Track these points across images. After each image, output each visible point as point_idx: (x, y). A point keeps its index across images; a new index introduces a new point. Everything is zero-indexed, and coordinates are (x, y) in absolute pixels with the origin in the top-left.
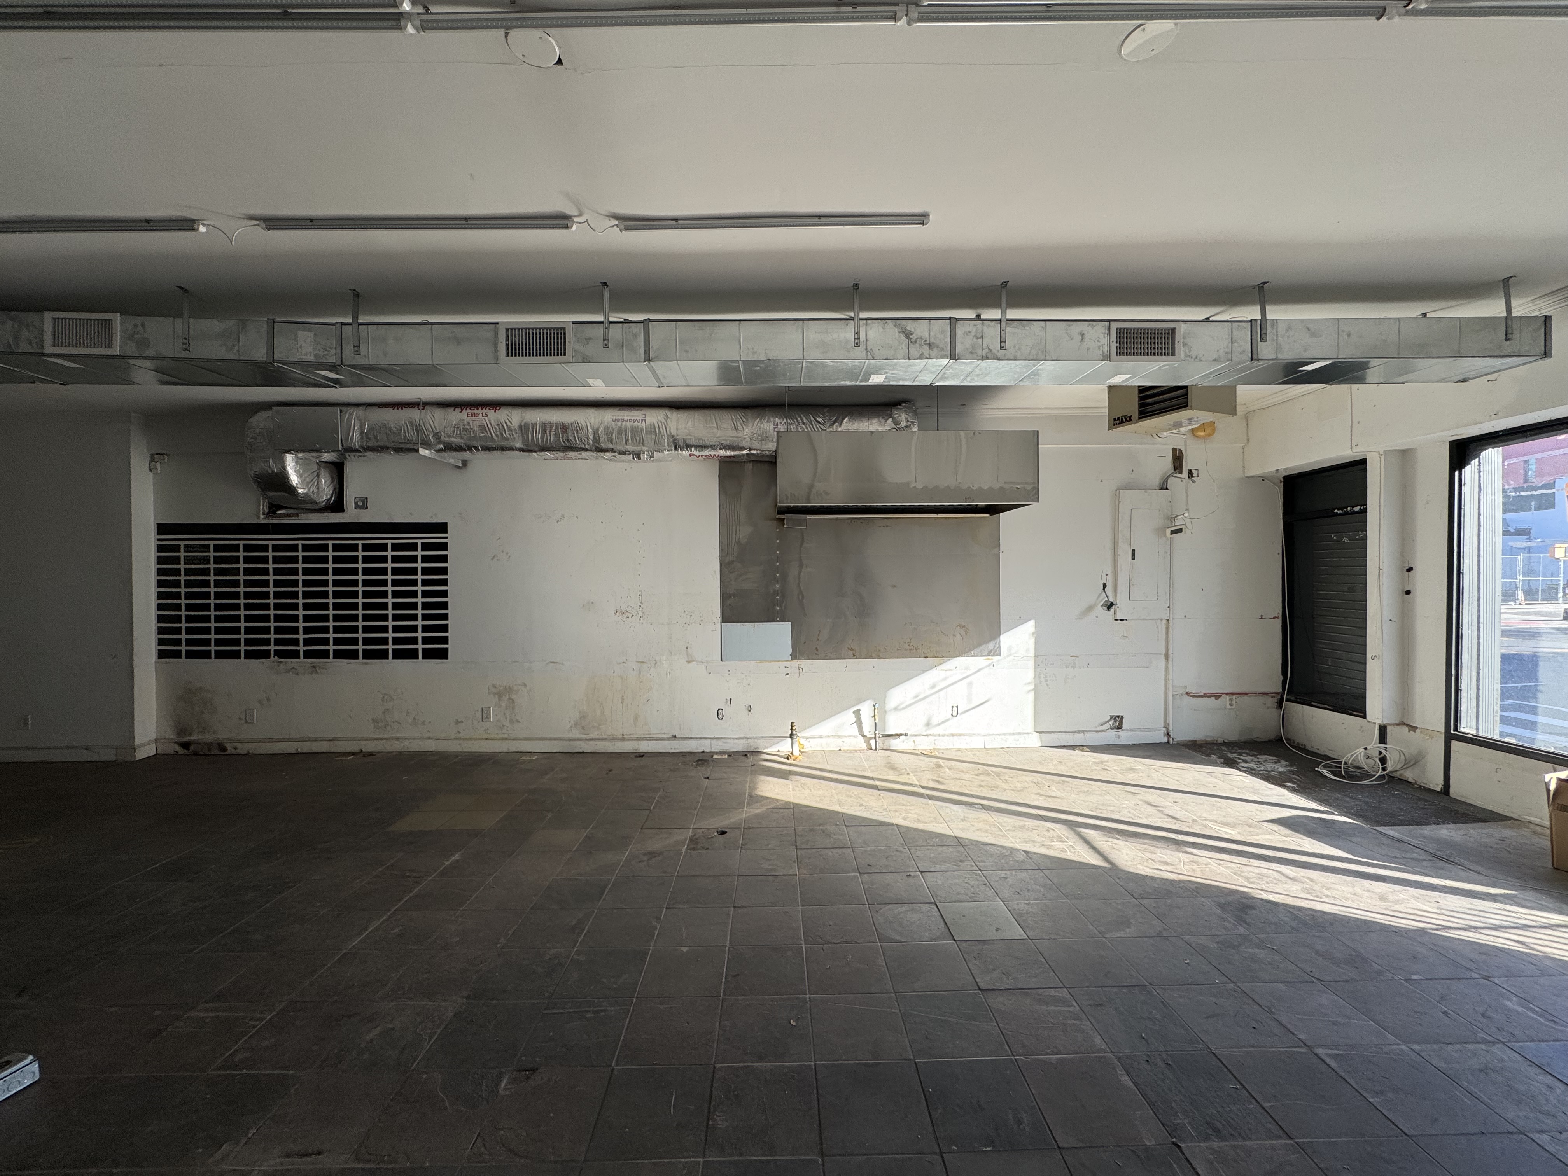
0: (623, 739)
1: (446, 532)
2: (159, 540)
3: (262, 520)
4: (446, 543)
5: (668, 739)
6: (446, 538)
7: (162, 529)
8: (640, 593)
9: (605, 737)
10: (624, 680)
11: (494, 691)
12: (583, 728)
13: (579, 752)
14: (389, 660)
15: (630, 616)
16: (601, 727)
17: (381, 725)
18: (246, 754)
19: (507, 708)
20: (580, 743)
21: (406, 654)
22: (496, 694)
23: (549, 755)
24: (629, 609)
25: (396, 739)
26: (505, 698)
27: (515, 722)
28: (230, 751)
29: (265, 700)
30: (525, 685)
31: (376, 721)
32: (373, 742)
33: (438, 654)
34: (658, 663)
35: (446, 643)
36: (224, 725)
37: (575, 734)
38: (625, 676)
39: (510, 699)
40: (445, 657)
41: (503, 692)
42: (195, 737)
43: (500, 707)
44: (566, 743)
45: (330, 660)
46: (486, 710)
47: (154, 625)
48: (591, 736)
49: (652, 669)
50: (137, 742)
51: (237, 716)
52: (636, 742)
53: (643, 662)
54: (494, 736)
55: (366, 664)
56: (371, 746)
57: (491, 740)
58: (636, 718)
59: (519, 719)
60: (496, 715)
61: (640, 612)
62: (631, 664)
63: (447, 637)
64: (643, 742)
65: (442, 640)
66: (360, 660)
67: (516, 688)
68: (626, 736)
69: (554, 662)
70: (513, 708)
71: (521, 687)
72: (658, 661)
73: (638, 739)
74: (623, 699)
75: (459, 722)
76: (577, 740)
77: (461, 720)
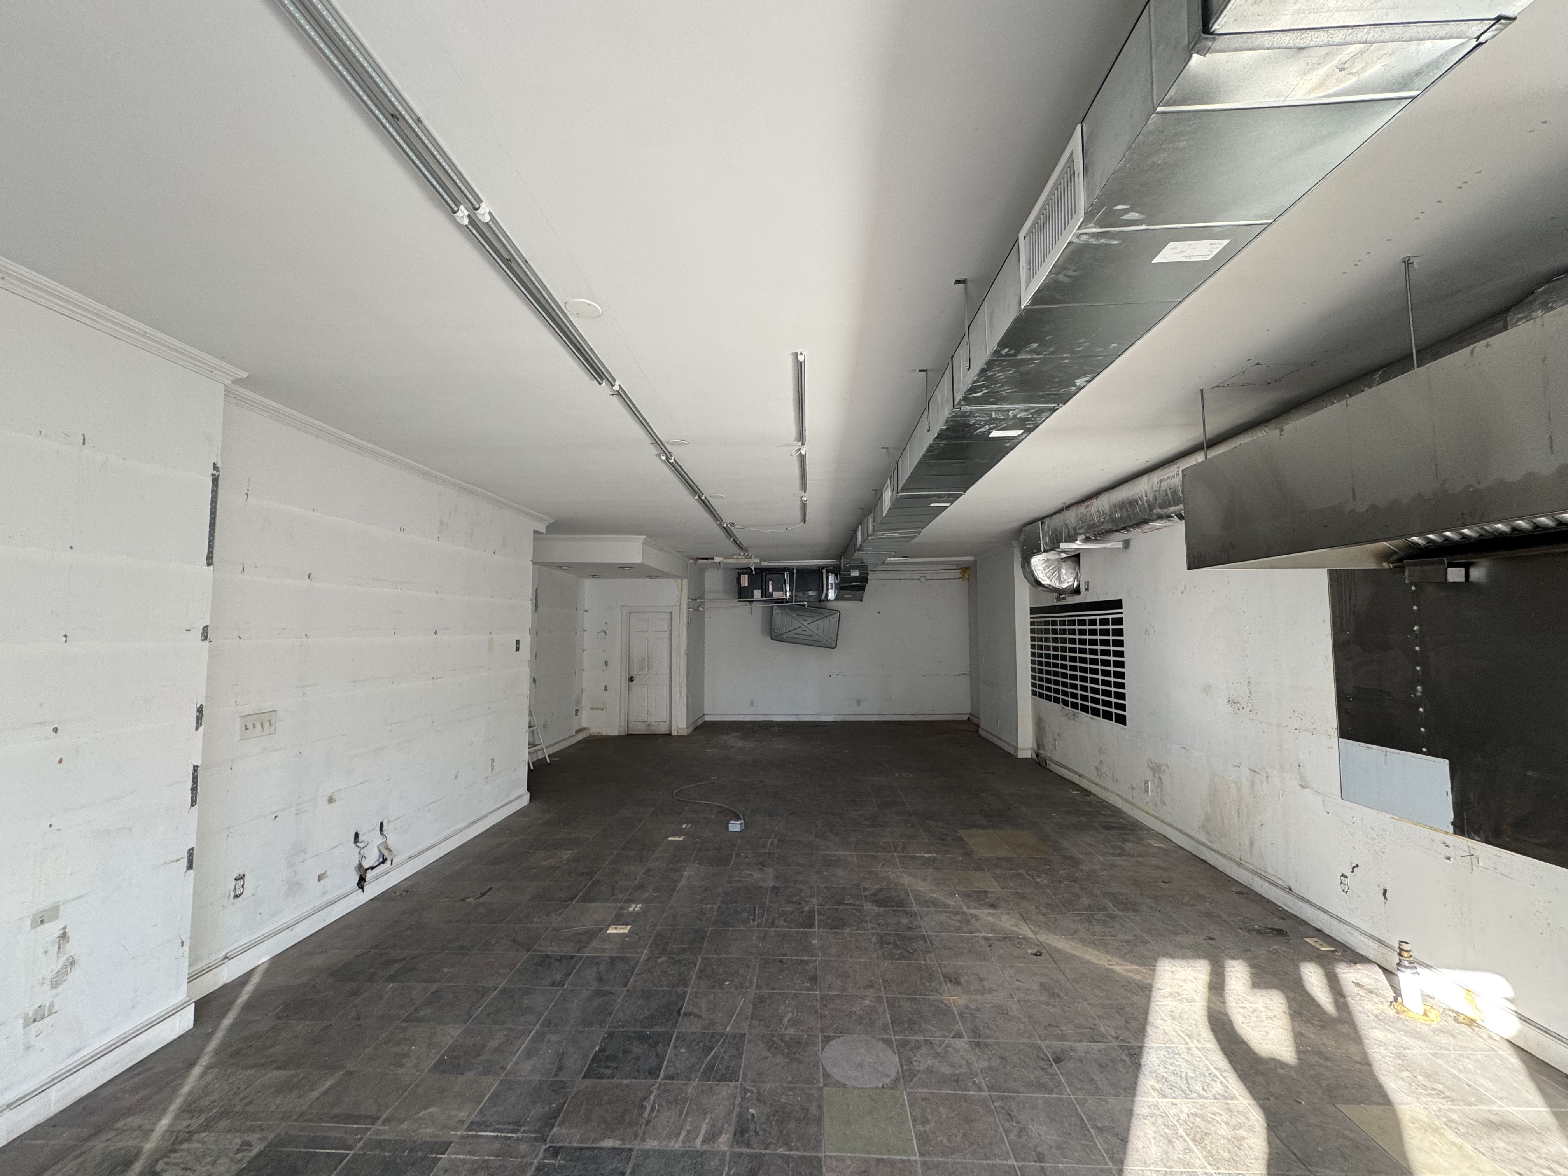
0: (1240, 865)
1: (1121, 608)
2: (1031, 618)
3: (1056, 603)
4: (1122, 618)
5: (1283, 889)
6: (1122, 613)
7: (1033, 611)
8: (1248, 680)
9: (1226, 854)
10: (1239, 789)
11: (1151, 765)
12: (1208, 833)
13: (1203, 860)
14: (1101, 719)
15: (1241, 708)
16: (1223, 839)
17: (1099, 773)
18: (1051, 771)
19: (1158, 786)
20: (1205, 850)
21: (1107, 716)
22: (1152, 769)
23: (1177, 849)
24: (1240, 699)
25: (1105, 788)
26: (1157, 775)
27: (1164, 803)
28: (1048, 766)
29: (1059, 735)
30: (1168, 767)
31: (1097, 769)
32: (1095, 786)
33: (1122, 720)
34: (1270, 778)
35: (1125, 711)
36: (1049, 747)
37: (1202, 838)
38: (1239, 784)
39: (1160, 778)
40: (1125, 724)
41: (1156, 769)
42: (1041, 752)
43: (1154, 783)
44: (1195, 844)
45: (1079, 711)
46: (1146, 782)
47: (1030, 673)
48: (1214, 846)
49: (1265, 783)
50: (1020, 746)
51: (1052, 742)
52: (1251, 876)
53: (1255, 772)
54: (1151, 812)
55: (1092, 718)
56: (1094, 789)
57: (1150, 815)
58: (1252, 843)
59: (1166, 801)
60: (1152, 791)
61: (1250, 705)
62: (1245, 772)
63: (1125, 705)
64: (1257, 879)
65: (1123, 707)
66: (1090, 715)
67: (1163, 768)
68: (1242, 862)
69: (1185, 748)
70: (1162, 788)
71: (1166, 768)
72: (1269, 775)
73: (1254, 872)
74: (1239, 813)
75: (1133, 788)
76: (1204, 845)
77: (1134, 786)
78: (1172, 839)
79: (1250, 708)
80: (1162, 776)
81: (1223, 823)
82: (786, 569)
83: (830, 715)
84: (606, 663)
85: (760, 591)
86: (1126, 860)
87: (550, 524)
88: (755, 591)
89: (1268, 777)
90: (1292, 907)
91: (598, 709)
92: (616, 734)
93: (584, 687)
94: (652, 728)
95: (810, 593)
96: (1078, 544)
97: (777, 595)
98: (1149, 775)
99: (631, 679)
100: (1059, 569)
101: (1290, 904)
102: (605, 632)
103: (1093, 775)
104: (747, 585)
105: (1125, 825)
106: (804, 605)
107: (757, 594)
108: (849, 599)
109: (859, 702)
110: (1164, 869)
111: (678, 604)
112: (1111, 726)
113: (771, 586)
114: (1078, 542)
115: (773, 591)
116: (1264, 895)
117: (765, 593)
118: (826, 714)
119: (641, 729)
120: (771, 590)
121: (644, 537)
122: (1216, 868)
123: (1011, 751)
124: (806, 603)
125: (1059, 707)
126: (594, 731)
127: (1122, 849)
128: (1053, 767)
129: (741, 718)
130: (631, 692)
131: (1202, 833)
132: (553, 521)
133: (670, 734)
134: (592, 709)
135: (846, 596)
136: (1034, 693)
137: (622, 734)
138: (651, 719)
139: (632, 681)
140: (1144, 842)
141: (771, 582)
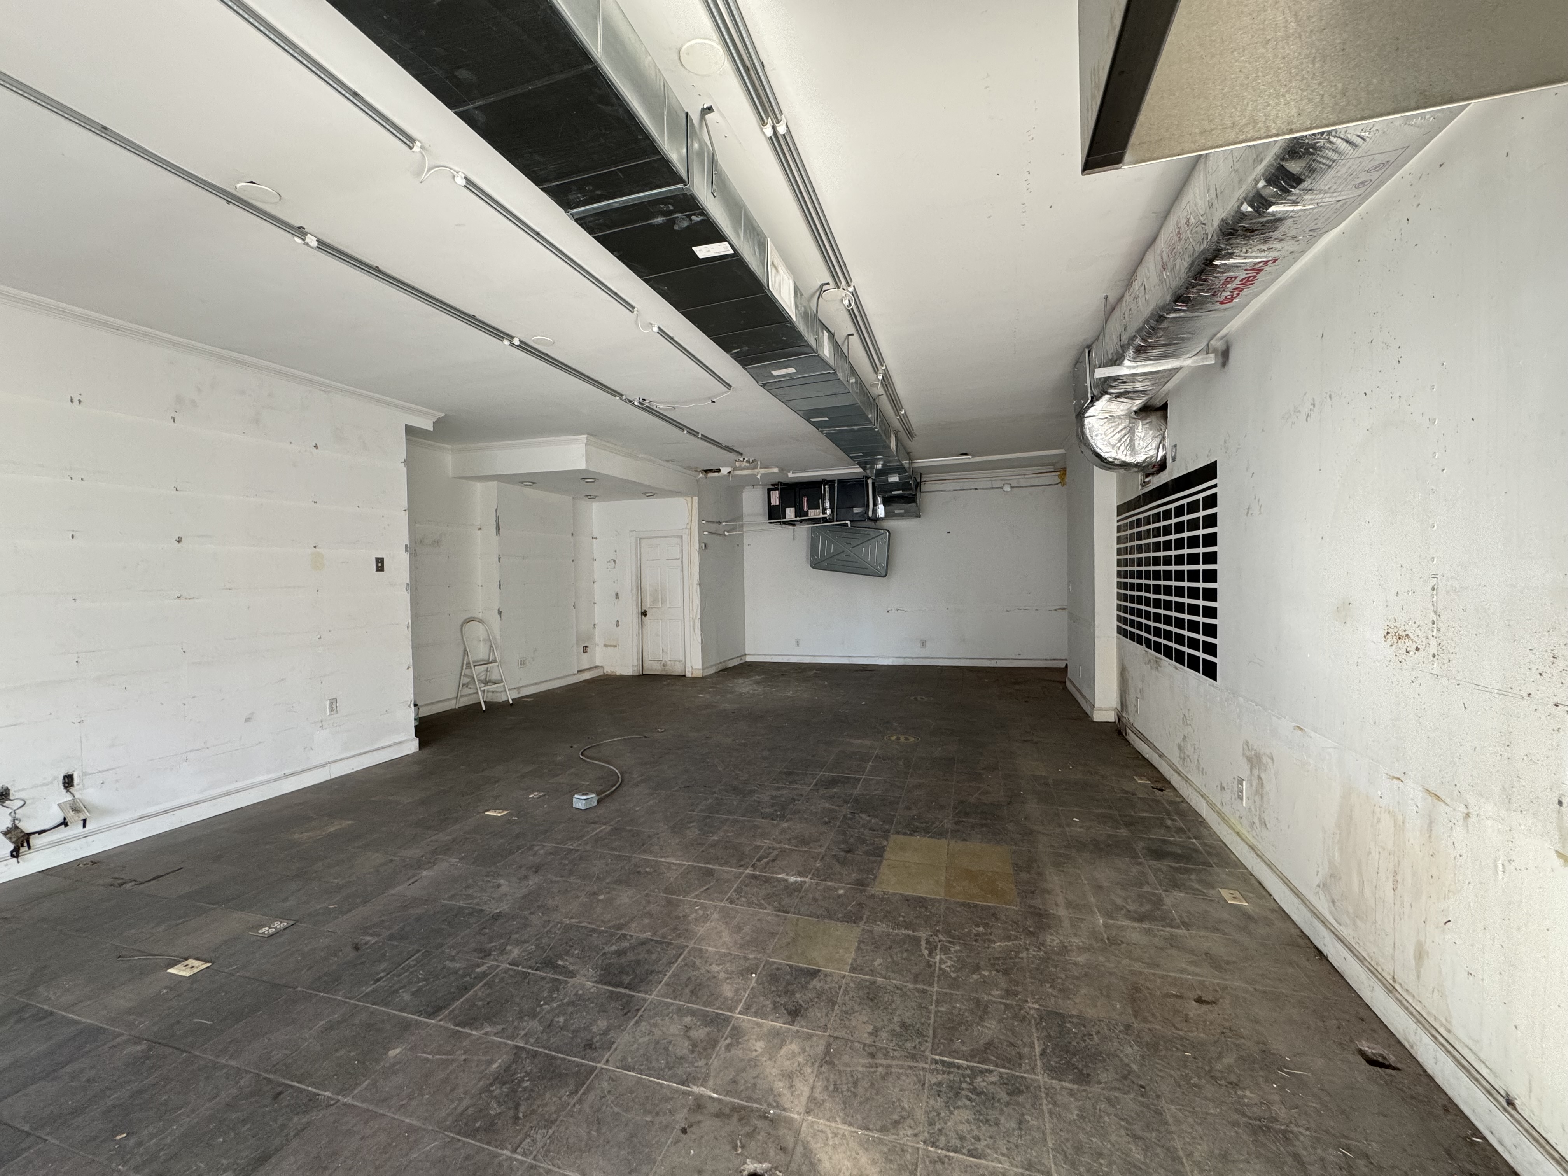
1: (1215, 476)
2: (1117, 519)
3: (1140, 492)
4: (1216, 495)
6: (1215, 486)
7: (1120, 510)
10: (1399, 828)
11: (1247, 753)
12: (1333, 902)
13: (1320, 953)
14: (1186, 668)
15: (1413, 650)
16: (1359, 923)
17: (1182, 755)
18: (1130, 744)
19: (1257, 792)
20: (1325, 932)
21: (1193, 663)
22: (1249, 760)
23: (1272, 916)
24: (1411, 629)
25: (1187, 780)
26: (1256, 772)
27: (1264, 824)
28: (1127, 737)
29: (1142, 691)
30: (1272, 759)
31: (1180, 748)
32: (1176, 775)
33: (1210, 671)
34: (1473, 819)
35: (1215, 655)
36: (1131, 708)
37: (1322, 905)
38: (1400, 818)
39: (1260, 778)
40: (1214, 678)
41: (1255, 760)
42: (1124, 715)
43: (1251, 785)
44: (1308, 914)
45: (1162, 657)
46: (1240, 782)
47: (1115, 602)
48: (1344, 932)
49: (1459, 831)
50: (1097, 706)
51: (1134, 702)
52: (1415, 1026)
53: (1438, 798)
54: (1244, 831)
55: (1176, 668)
56: (1174, 779)
57: (1243, 840)
58: (1420, 955)
59: (1267, 819)
60: (1248, 798)
61: (1433, 642)
62: (1413, 792)
63: (1215, 645)
64: (1427, 1039)
65: (1211, 649)
66: (1173, 662)
67: (1265, 760)
68: (1397, 987)
69: (1300, 729)
70: (1262, 797)
71: (1269, 761)
72: (1473, 812)
73: (1421, 1020)
74: (1396, 882)
75: (1223, 788)
76: (1324, 922)
77: (1224, 785)
78: (1272, 892)
79: (1433, 650)
80: (1263, 776)
81: (1362, 891)
82: (824, 482)
83: (889, 657)
84: (617, 595)
85: (793, 509)
86: (1148, 932)
87: (439, 419)
88: (788, 510)
89: (1468, 815)
90: (1513, 1150)
91: (611, 646)
92: (630, 673)
93: (596, 622)
94: (667, 668)
95: (856, 510)
96: (1128, 367)
97: (814, 514)
98: (1244, 770)
99: (644, 614)
100: (1132, 431)
101: (1508, 1141)
102: (614, 561)
103: (1175, 759)
104: (777, 503)
105: (1196, 851)
106: (846, 525)
107: (790, 513)
108: (901, 516)
109: (923, 644)
110: (1217, 964)
111: (689, 527)
112: (1196, 678)
113: (805, 504)
114: (1127, 362)
115: (809, 508)
116: (1439, 1080)
117: (799, 512)
118: (884, 657)
119: (654, 668)
120: (806, 508)
121: (585, 436)
122: (1342, 977)
123: (1088, 711)
124: (848, 522)
125: (1142, 648)
126: (608, 670)
127: (1158, 902)
128: (1132, 738)
129: (785, 660)
130: (644, 628)
131: (1322, 897)
132: (441, 415)
133: (684, 676)
134: (606, 646)
135: (897, 511)
136: (1120, 630)
137: (636, 674)
138: (666, 658)
139: (645, 615)
140: (1212, 892)
141: (805, 499)
